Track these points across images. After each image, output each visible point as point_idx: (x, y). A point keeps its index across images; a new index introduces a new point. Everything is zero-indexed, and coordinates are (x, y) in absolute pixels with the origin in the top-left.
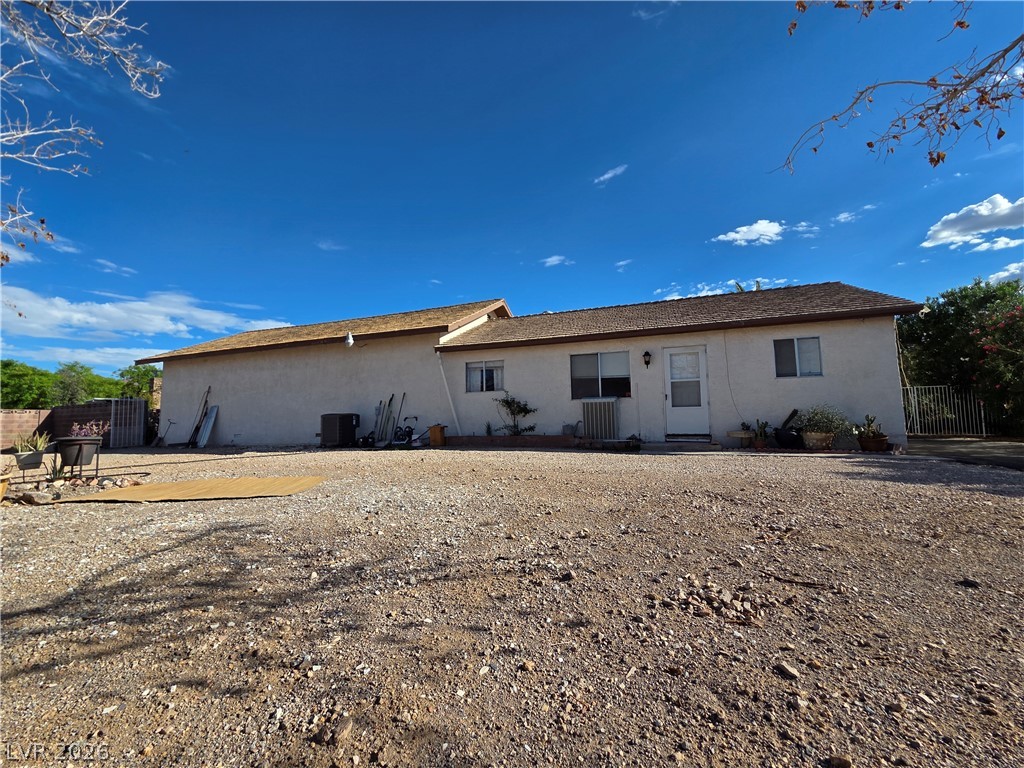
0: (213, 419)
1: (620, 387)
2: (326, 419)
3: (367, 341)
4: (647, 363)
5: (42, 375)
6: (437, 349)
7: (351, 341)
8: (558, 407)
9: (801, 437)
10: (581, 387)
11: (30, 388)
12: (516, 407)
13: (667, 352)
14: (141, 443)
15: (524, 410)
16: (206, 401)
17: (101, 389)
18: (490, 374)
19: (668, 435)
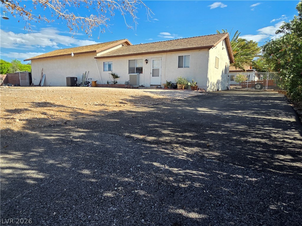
0: (44, 78)
1: (140, 70)
2: (67, 78)
3: (79, 55)
4: (147, 63)
5: (7, 63)
6: (95, 58)
7: (73, 55)
8: (125, 76)
9: (177, 85)
10: (131, 70)
11: (5, 68)
12: (115, 76)
13: (153, 59)
14: (29, 85)
15: (117, 77)
16: (42, 73)
17: (24, 69)
18: (110, 66)
19: (151, 85)
